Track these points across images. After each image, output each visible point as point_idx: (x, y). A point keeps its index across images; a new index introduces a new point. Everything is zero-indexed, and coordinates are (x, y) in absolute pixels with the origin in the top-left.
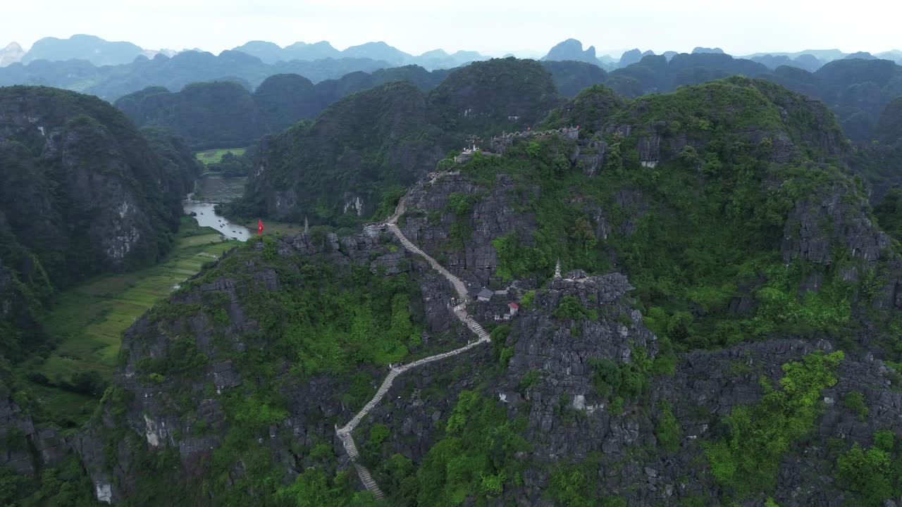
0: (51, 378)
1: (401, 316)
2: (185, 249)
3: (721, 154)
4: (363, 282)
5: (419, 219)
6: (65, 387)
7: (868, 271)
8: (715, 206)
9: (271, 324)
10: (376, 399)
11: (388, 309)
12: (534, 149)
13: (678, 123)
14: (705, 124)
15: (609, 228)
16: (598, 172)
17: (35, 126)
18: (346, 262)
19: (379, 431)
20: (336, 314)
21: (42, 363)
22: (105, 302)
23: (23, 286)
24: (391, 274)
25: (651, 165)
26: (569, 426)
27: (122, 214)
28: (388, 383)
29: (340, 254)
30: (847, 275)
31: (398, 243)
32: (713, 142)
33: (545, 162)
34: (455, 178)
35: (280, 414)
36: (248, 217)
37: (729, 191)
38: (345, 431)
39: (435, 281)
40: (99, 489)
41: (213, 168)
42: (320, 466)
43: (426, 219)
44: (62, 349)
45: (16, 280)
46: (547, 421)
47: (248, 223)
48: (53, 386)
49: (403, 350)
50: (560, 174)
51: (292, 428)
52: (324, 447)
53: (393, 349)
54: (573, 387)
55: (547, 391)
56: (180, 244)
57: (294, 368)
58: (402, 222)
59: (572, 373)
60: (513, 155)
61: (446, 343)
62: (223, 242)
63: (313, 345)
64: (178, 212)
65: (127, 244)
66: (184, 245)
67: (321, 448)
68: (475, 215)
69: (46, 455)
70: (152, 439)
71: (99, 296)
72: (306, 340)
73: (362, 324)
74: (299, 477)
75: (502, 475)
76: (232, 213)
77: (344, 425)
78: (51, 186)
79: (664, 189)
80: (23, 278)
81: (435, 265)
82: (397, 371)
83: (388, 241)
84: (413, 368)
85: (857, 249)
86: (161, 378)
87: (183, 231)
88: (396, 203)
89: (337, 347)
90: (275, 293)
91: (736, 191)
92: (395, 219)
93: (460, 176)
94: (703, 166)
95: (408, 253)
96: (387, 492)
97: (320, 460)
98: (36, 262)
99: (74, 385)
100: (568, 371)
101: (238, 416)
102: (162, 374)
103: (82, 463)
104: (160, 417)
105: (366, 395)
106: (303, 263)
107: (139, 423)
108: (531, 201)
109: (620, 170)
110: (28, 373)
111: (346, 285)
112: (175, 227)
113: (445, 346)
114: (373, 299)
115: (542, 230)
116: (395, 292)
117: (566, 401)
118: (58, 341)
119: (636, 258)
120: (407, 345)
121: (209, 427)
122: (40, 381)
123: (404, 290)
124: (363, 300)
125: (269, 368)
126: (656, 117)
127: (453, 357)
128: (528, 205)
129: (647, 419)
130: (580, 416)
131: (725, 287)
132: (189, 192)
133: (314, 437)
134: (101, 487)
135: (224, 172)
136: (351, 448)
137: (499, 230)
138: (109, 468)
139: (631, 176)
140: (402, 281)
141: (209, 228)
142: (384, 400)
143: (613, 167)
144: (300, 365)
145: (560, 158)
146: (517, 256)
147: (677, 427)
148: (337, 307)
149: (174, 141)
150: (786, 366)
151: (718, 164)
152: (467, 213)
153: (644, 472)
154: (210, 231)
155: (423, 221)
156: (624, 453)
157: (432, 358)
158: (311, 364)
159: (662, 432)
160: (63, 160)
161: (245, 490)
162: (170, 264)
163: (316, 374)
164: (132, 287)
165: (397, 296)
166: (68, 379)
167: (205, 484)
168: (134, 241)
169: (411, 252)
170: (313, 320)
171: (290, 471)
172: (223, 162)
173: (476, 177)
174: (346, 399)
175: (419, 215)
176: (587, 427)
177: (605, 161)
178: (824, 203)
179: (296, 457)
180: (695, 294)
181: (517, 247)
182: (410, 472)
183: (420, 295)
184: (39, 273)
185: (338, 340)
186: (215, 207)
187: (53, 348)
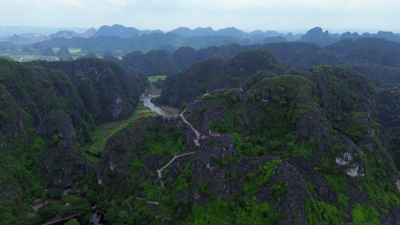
0: (91, 152)
1: (180, 141)
2: (137, 114)
3: (287, 99)
4: (171, 131)
5: (189, 114)
6: (95, 155)
7: (319, 140)
8: (283, 115)
9: (143, 140)
10: (169, 164)
11: (177, 139)
12: (226, 94)
13: (274, 88)
14: (282, 89)
15: (249, 120)
16: (247, 102)
17: (95, 70)
18: (167, 125)
19: (167, 171)
20: (162, 140)
21: (89, 148)
22: (110, 130)
23: (86, 124)
24: (178, 129)
25: (266, 101)
26: (205, 172)
27: (117, 102)
28: (173, 160)
29: (165, 122)
30: (312, 140)
31: (182, 120)
32: (284, 95)
33: (229, 99)
34: (201, 103)
35: (144, 165)
36: (161, 104)
37: (287, 111)
38: (159, 171)
39: (191, 132)
40: (99, 181)
41: (154, 84)
42: (151, 179)
43: (191, 114)
44: (95, 144)
45: (84, 122)
46: (200, 170)
47: (160, 106)
48: (91, 154)
49: (179, 151)
50: (234, 102)
51: (146, 169)
52: (153, 175)
53: (176, 151)
54: (207, 162)
55: (201, 163)
56: (136, 112)
57: (149, 153)
58: (184, 115)
59: (207, 159)
60: (219, 96)
61: (191, 150)
62: (150, 113)
63: (155, 147)
64: (138, 101)
65: (118, 112)
66: (137, 113)
67: (152, 174)
68: (205, 114)
69: (87, 171)
70: (112, 168)
71: (108, 129)
72: (153, 146)
73: (169, 143)
74: (146, 181)
75: (189, 183)
76: (156, 102)
77: (159, 169)
78: (97, 92)
79: (268, 109)
80: (86, 122)
81: (192, 128)
82: (176, 157)
83: (180, 120)
84: (180, 156)
85: (316, 133)
86: (114, 152)
87: (138, 108)
88: (184, 108)
89: (161, 149)
90: (145, 132)
91: (290, 111)
92: (183, 113)
93: (202, 102)
94: (281, 102)
95: (184, 124)
96: (166, 187)
97: (152, 178)
98: (91, 117)
99: (97, 154)
100: (206, 158)
101: (132, 164)
102: (115, 151)
103: (95, 173)
104: (113, 162)
105: (167, 162)
106: (154, 125)
107: (109, 164)
108: (223, 111)
109: (254, 102)
110: (85, 150)
111: (166, 131)
112: (135, 106)
113: (190, 151)
114: (173, 136)
115: (225, 119)
116: (179, 135)
117: (205, 166)
118: (94, 141)
119: (256, 130)
120: (180, 150)
121: (125, 166)
122: (88, 153)
123: (181, 134)
124: (170, 136)
125: (142, 152)
126: (267, 86)
127: (191, 154)
128: (222, 111)
129: (228, 173)
130: (208, 170)
131: (280, 142)
132: (143, 93)
133: (151, 172)
134: (99, 180)
135: (157, 85)
136: (160, 176)
137: (211, 119)
138: (101, 175)
139: (257, 104)
140: (181, 131)
141: (147, 107)
142: (171, 164)
143: (252, 101)
144: (150, 152)
145: (234, 98)
146: (216, 127)
147: (236, 176)
148: (162, 137)
149: (140, 74)
150: (267, 163)
151: (286, 102)
152: (202, 113)
153: (223, 186)
154: (147, 108)
155: (190, 114)
156: (218, 180)
157: (186, 154)
158: (153, 152)
159: (232, 177)
160: (101, 84)
161: (132, 183)
162: (131, 119)
163: (154, 156)
164: (118, 126)
165: (180, 136)
166: (96, 153)
167: (123, 181)
168: (121, 111)
169: (185, 123)
170: (156, 141)
171: (144, 180)
172: (157, 81)
173: (206, 102)
174: (161, 163)
175: (189, 112)
176: (209, 173)
177: (249, 99)
178: (308, 118)
179: (146, 176)
180: (271, 142)
181: (216, 124)
182: (172, 183)
183: (186, 136)
184: (91, 120)
185: (162, 147)
186: (151, 99)
187: (93, 143)
